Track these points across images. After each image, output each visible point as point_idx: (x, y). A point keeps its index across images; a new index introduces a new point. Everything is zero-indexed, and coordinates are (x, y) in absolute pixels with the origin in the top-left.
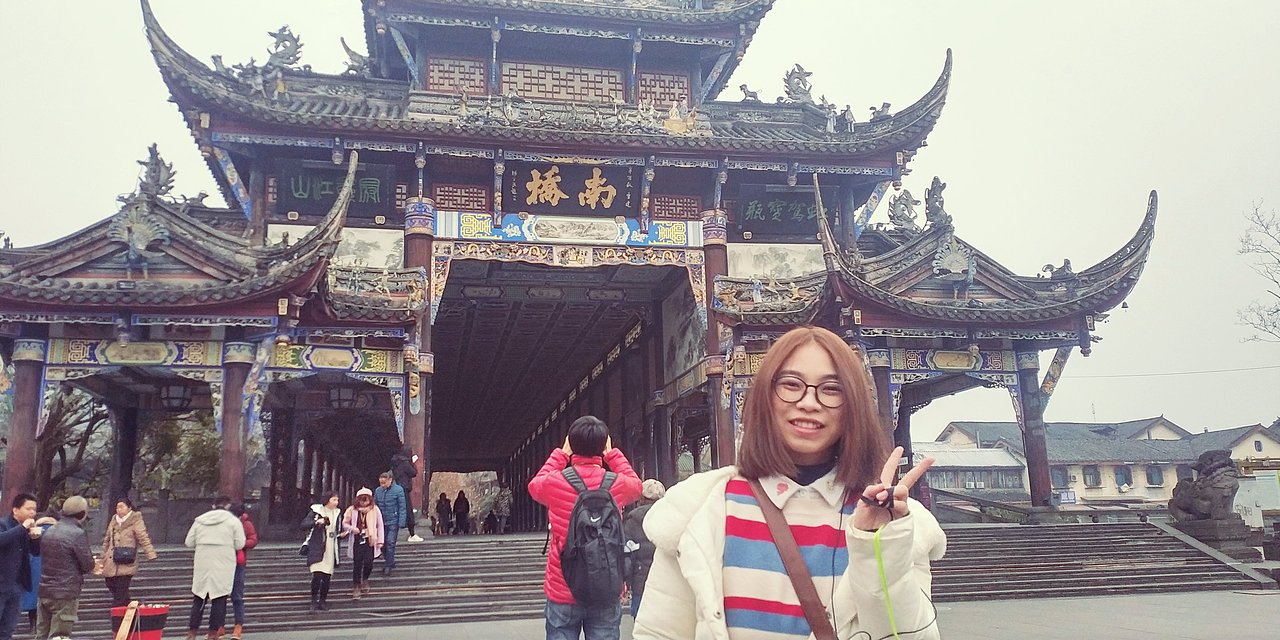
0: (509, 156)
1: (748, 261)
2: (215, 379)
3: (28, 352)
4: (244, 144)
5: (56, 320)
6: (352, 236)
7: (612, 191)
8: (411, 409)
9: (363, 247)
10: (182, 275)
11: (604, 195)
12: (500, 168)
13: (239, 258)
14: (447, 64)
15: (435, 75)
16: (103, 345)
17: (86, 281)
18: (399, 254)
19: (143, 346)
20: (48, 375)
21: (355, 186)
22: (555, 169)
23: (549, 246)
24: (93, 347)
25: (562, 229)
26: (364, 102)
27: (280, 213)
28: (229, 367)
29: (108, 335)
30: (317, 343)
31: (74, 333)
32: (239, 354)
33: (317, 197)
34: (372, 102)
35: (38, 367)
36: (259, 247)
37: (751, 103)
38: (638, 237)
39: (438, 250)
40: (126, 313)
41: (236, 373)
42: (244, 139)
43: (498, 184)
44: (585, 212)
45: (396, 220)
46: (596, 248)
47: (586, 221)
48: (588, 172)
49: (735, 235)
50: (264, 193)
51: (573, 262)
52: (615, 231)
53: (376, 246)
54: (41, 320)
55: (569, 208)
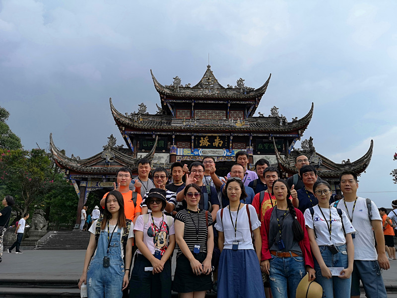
0: (195, 134)
3: (83, 184)
4: (132, 134)
5: (90, 177)
6: (157, 155)
7: (222, 142)
9: (160, 158)
10: (117, 166)
11: (220, 143)
12: (193, 137)
13: (130, 161)
14: (181, 111)
15: (178, 114)
16: (99, 182)
17: (96, 167)
18: (168, 159)
19: (108, 183)
20: (87, 190)
21: (158, 143)
22: (207, 137)
24: (97, 183)
25: (209, 152)
26: (161, 121)
27: (140, 150)
29: (101, 180)
31: (93, 180)
33: (149, 146)
34: (163, 121)
35: (85, 187)
36: (135, 158)
37: (262, 117)
39: (178, 158)
40: (105, 175)
42: (132, 133)
43: (193, 141)
44: (215, 147)
45: (168, 151)
46: (218, 157)
47: (215, 150)
49: (255, 153)
50: (137, 145)
52: (223, 152)
53: (163, 157)
54: (87, 177)
55: (211, 147)
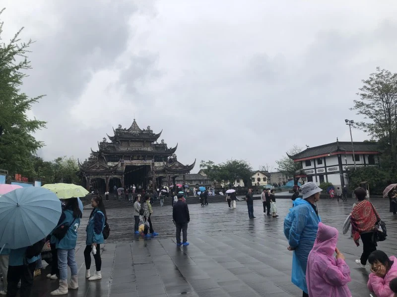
0: (132, 155)
1: (157, 164)
2: (105, 179)
8: (123, 181)
11: (142, 158)
14: (124, 143)
18: (121, 165)
19: (98, 176)
20: (90, 179)
22: (137, 156)
23: (136, 163)
27: (108, 161)
28: (107, 178)
29: (95, 175)
30: (114, 175)
32: (107, 176)
34: (115, 146)
37: (157, 144)
38: (145, 162)
39: (124, 164)
42: (106, 155)
43: (131, 157)
45: (120, 161)
46: (141, 163)
48: (140, 156)
49: (155, 161)
50: (107, 159)
51: (138, 165)
54: (90, 174)
55: (138, 159)
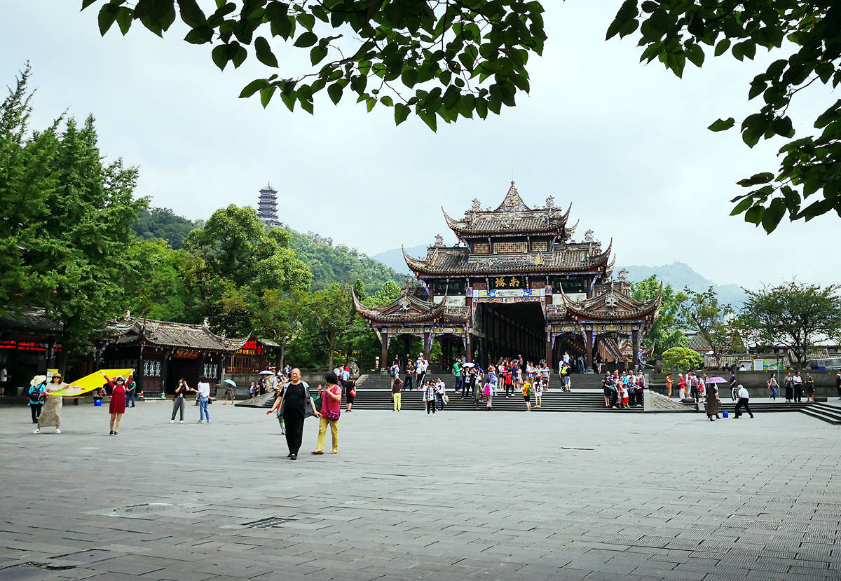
1: (558, 299)
3: (385, 331)
5: (390, 324)
6: (450, 298)
7: (519, 282)
8: (467, 342)
9: (455, 301)
10: (414, 313)
11: (516, 283)
12: (487, 279)
13: (426, 307)
14: (479, 245)
15: (476, 248)
16: (399, 329)
17: (395, 315)
19: (407, 329)
20: (389, 336)
23: (502, 298)
24: (397, 330)
25: (505, 293)
26: (459, 255)
27: (436, 293)
28: (425, 334)
29: (400, 327)
30: (445, 327)
31: (392, 327)
32: (427, 331)
33: (442, 289)
35: (387, 334)
37: (574, 244)
38: (526, 294)
39: (474, 301)
41: (427, 335)
42: (427, 277)
43: (488, 283)
44: (512, 288)
46: (515, 298)
47: (512, 290)
48: (511, 278)
49: (554, 292)
50: (432, 288)
51: (509, 302)
52: (520, 292)
53: (459, 300)
54: (387, 324)
55: (507, 287)
